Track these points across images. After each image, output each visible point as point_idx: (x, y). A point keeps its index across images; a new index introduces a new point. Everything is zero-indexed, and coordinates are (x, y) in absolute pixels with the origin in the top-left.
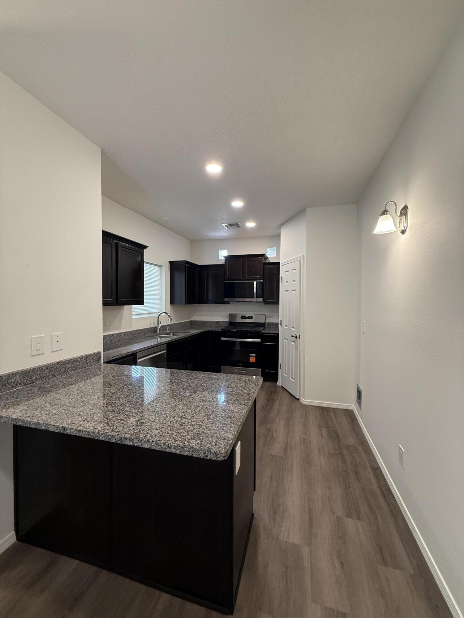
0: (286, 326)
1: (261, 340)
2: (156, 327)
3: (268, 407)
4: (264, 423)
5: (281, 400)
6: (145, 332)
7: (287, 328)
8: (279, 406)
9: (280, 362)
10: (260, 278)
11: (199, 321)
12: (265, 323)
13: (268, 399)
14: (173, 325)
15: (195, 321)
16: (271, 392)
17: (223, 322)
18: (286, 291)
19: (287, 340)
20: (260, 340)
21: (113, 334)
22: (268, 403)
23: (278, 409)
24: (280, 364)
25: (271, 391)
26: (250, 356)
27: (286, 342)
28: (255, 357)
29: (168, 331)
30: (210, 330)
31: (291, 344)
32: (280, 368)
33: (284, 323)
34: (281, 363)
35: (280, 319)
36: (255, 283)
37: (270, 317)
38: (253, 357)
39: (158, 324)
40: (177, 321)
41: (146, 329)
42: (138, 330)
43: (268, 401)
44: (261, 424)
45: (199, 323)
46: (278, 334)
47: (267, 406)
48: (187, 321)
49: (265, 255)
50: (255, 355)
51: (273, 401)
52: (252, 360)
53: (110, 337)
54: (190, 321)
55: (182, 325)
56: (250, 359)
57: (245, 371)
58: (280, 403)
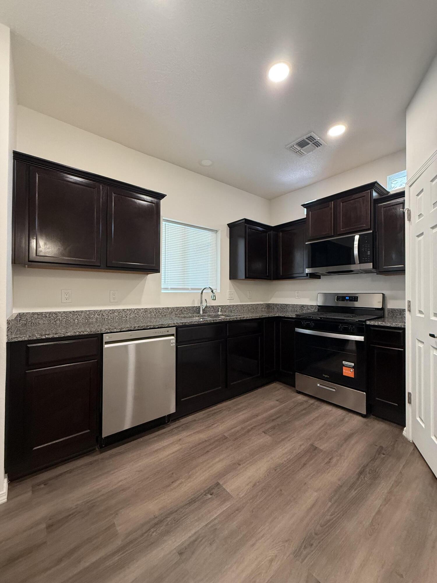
0: (420, 312)
1: (365, 339)
2: (200, 306)
3: (353, 493)
4: (315, 545)
5: (397, 483)
6: (181, 311)
7: (422, 316)
8: (387, 501)
9: (409, 388)
10: (367, 228)
11: (278, 305)
12: (382, 309)
13: (365, 467)
14: (233, 307)
15: (273, 304)
16: (381, 450)
17: (311, 305)
18: (418, 236)
19: (423, 343)
20: (363, 337)
21: (123, 310)
22: (358, 479)
23: (379, 512)
24: (409, 394)
25: (381, 447)
26: (343, 365)
27: (420, 348)
28: (353, 367)
29: (219, 313)
30: (280, 315)
31: (431, 354)
32: (410, 402)
33: (415, 307)
34: (410, 391)
35: (408, 297)
36: (357, 237)
37: (395, 298)
38: (349, 367)
39: (201, 303)
40: (241, 302)
41: (183, 308)
42: (168, 308)
43: (361, 473)
44: (305, 548)
45: (278, 306)
46: (404, 329)
47: (351, 487)
48: (262, 303)
49: (376, 185)
50: (353, 364)
51: (375, 476)
52: (348, 372)
53: (119, 313)
54: (266, 304)
55: (250, 308)
56: (344, 370)
57: (335, 389)
58: (390, 492)
